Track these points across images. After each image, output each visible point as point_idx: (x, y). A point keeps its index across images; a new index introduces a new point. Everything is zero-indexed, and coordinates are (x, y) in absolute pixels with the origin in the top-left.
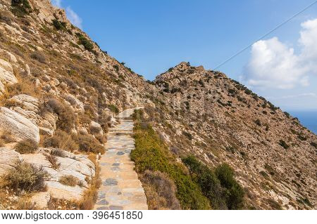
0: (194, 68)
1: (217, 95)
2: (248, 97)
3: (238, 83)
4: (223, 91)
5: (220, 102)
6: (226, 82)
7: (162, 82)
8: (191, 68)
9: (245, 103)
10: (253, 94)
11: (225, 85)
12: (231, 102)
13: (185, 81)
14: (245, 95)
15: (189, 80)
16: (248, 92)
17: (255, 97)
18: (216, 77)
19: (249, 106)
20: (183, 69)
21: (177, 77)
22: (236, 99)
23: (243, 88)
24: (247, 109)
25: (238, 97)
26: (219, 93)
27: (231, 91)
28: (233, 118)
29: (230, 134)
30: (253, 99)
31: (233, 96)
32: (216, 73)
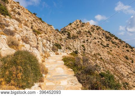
0: (84, 23)
1: (100, 40)
2: (117, 41)
3: (109, 33)
4: (102, 38)
5: (102, 45)
6: (104, 32)
7: (66, 32)
8: (83, 23)
9: (116, 45)
10: (119, 39)
11: (103, 34)
12: (109, 45)
13: (80, 31)
14: (115, 40)
15: (82, 31)
16: (116, 38)
17: (120, 41)
18: (97, 29)
19: (119, 47)
20: (78, 24)
21: (75, 29)
22: (111, 42)
23: (113, 36)
24: (118, 48)
25: (112, 41)
26: (101, 39)
27: (107, 38)
28: (113, 55)
29: (114, 68)
30: (120, 43)
31: (109, 41)
32: (97, 27)
